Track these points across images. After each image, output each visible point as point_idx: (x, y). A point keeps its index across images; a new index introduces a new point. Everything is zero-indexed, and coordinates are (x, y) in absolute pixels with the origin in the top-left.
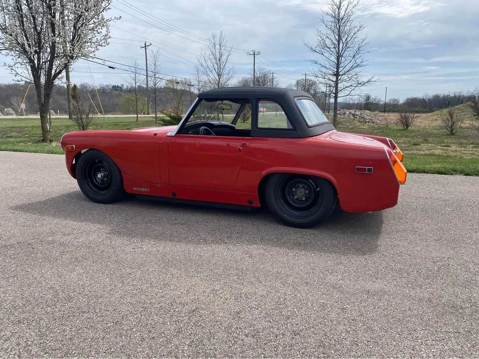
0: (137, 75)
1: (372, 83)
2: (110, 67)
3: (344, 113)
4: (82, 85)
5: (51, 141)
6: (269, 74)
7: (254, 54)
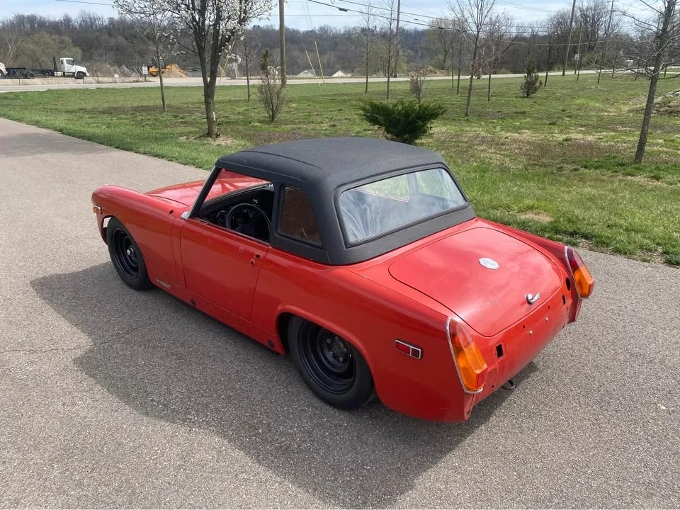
0: (372, 17)
2: (340, 9)
4: (321, 28)
5: (217, 136)
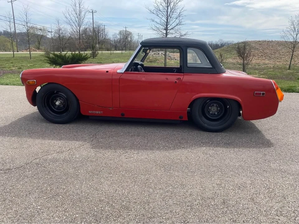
1: (188, 35)
3: (159, 54)
6: (101, 26)
7: (93, 12)
